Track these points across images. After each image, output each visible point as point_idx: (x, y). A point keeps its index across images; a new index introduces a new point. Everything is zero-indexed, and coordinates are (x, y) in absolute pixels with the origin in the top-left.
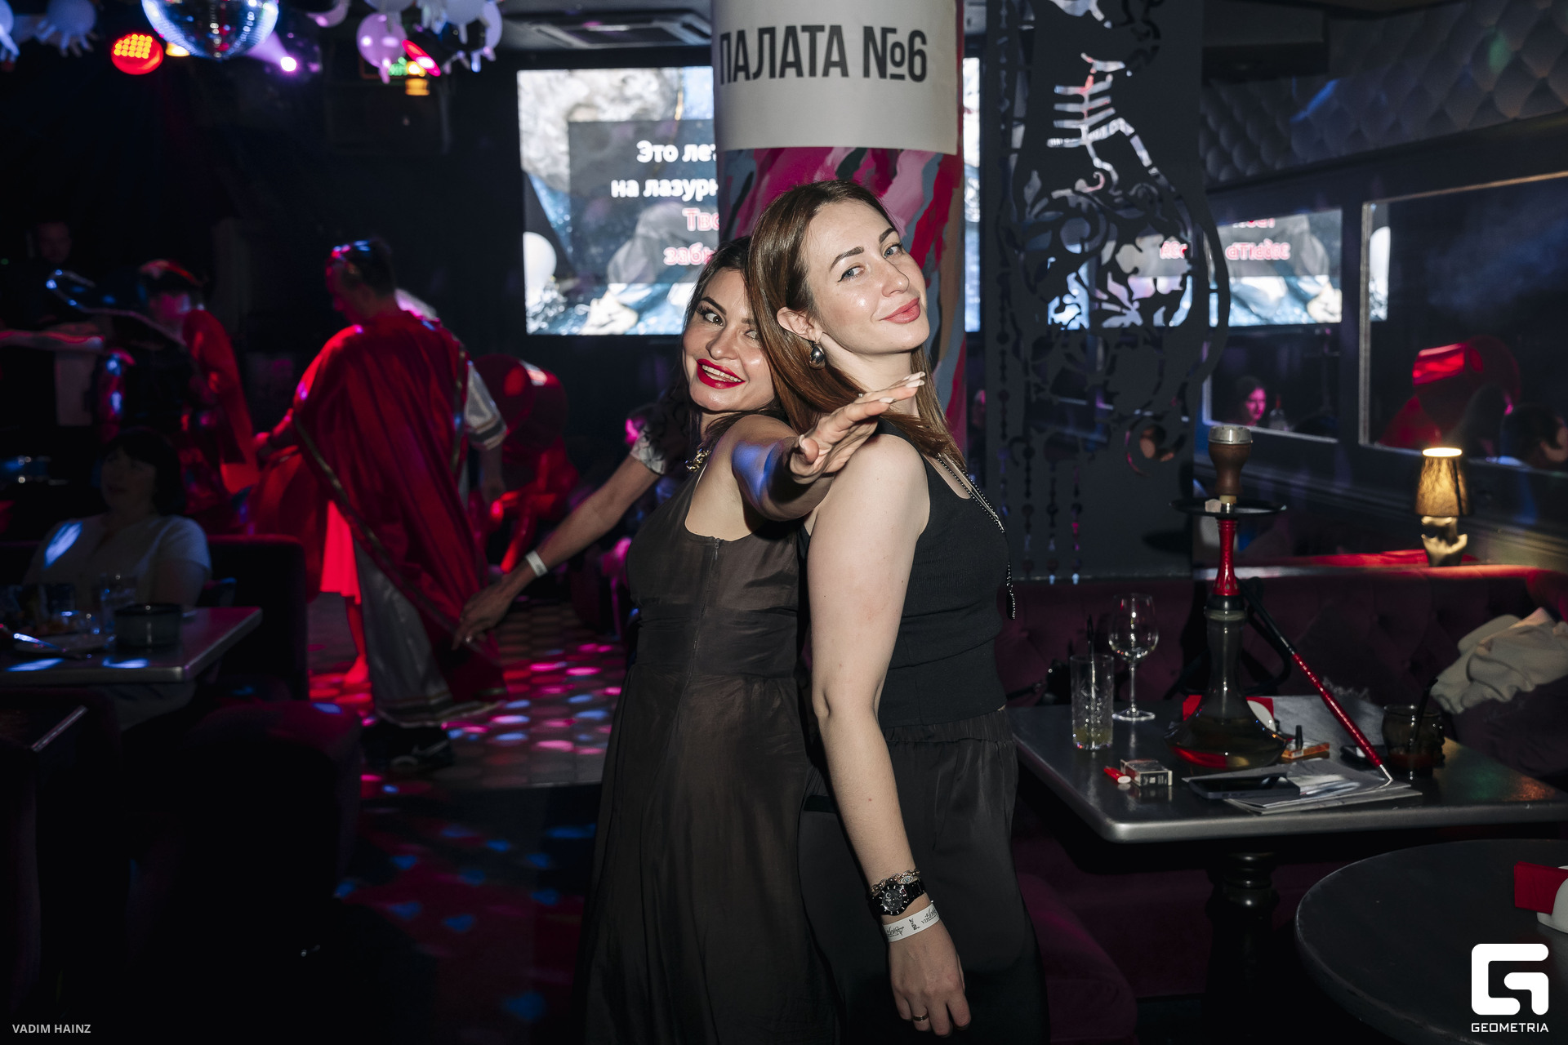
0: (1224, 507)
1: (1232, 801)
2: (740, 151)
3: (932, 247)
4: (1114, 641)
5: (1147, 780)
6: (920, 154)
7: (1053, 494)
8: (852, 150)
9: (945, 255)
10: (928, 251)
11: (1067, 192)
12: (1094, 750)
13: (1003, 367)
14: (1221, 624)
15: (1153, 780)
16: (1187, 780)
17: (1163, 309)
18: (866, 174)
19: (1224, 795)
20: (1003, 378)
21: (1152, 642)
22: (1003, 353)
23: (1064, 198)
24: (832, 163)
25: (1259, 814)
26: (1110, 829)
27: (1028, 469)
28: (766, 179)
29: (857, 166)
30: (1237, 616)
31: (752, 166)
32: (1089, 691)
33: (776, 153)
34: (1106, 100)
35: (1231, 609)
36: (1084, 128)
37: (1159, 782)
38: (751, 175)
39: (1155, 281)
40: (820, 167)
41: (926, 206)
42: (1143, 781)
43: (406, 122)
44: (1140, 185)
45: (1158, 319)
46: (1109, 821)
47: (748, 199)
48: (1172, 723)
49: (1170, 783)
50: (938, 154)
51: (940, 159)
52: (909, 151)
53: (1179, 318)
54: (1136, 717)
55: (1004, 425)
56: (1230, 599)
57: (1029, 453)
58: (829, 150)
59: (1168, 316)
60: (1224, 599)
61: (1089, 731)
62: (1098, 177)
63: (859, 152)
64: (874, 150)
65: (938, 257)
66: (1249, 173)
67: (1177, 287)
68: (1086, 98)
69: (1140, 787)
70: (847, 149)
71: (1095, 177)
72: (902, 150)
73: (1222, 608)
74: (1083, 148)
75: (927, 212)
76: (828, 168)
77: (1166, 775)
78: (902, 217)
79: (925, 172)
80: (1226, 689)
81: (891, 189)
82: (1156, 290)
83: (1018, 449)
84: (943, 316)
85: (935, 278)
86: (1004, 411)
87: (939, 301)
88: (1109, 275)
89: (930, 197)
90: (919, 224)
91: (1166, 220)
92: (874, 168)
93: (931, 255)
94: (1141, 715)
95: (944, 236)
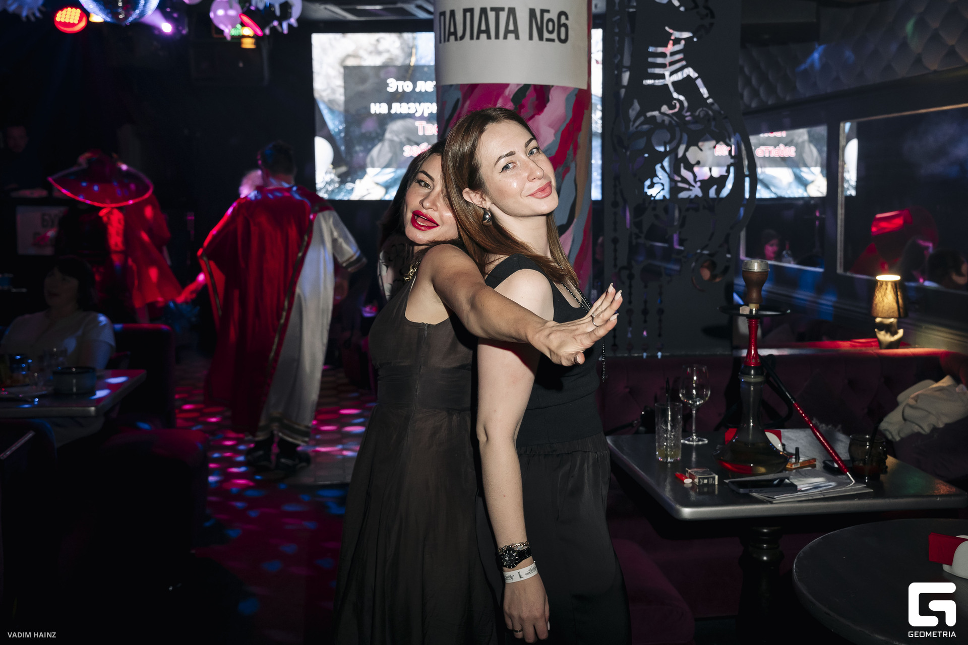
0: (751, 311)
1: (755, 494)
2: (451, 86)
3: (571, 147)
4: (683, 394)
5: (702, 481)
6: (564, 89)
7: (646, 302)
8: (521, 86)
9: (579, 152)
10: (568, 149)
11: (656, 113)
12: (670, 462)
13: (615, 223)
14: (749, 384)
15: (706, 481)
16: (727, 481)
17: (715, 187)
18: (531, 100)
19: (750, 491)
20: (615, 230)
21: (706, 395)
22: (615, 214)
23: (654, 117)
24: (509, 93)
25: (771, 503)
26: (678, 512)
27: (631, 287)
28: (468, 103)
29: (524, 96)
30: (759, 379)
31: (459, 95)
32: (667, 426)
33: (473, 87)
34: (680, 56)
35: (756, 374)
36: (667, 74)
37: (710, 482)
38: (458, 101)
39: (711, 170)
40: (501, 97)
41: (568, 121)
42: (699, 482)
43: (241, 65)
44: (702, 109)
45: (712, 193)
46: (678, 507)
48: (718, 446)
49: (716, 483)
50: (575, 89)
51: (576, 92)
52: (557, 86)
53: (725, 192)
54: (696, 442)
55: (616, 259)
56: (754, 368)
57: (631, 276)
58: (507, 85)
59: (718, 191)
60: (750, 368)
61: (666, 450)
62: (675, 104)
63: (526, 87)
64: (535, 86)
65: (575, 153)
66: (770, 102)
67: (724, 173)
68: (668, 54)
69: (697, 486)
70: (518, 85)
71: (673, 103)
72: (553, 86)
73: (749, 374)
74: (667, 86)
75: (568, 125)
76: (506, 97)
77: (714, 478)
78: (552, 128)
79: (567, 100)
80: (752, 424)
81: (546, 110)
82: (711, 175)
83: (625, 273)
84: (578, 191)
85: (573, 165)
86: (615, 250)
87: (575, 180)
88: (682, 165)
89: (570, 115)
90: (563, 132)
91: (717, 131)
92: (535, 97)
93: (570, 152)
94: (699, 441)
95: (579, 140)
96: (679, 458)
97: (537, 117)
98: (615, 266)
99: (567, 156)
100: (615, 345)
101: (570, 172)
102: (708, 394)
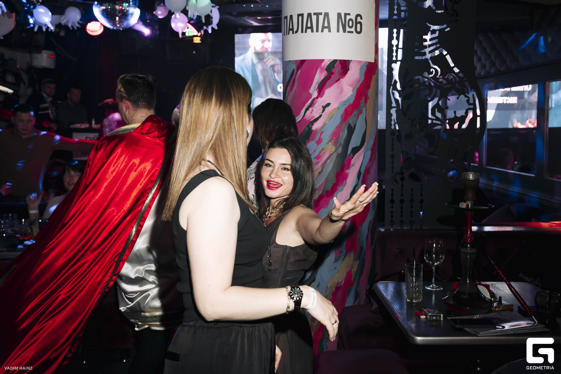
0: (468, 206)
1: (467, 329)
2: (290, 61)
3: (363, 98)
4: (426, 258)
5: (432, 318)
6: (359, 62)
7: (412, 195)
8: (332, 61)
9: (368, 101)
10: (361, 100)
11: (420, 77)
12: (415, 303)
13: (393, 145)
14: (466, 254)
15: (434, 318)
16: (449, 318)
17: (458, 123)
18: (338, 69)
19: (463, 326)
20: (393, 150)
21: (442, 258)
22: (393, 140)
23: (419, 79)
24: (324, 65)
25: (477, 336)
26: (414, 340)
27: (402, 185)
28: (299, 71)
29: (334, 67)
30: (473, 251)
31: (294, 67)
33: (303, 62)
34: (436, 41)
35: (471, 247)
36: (427, 52)
37: (437, 319)
38: (294, 70)
39: (455, 112)
40: (320, 67)
41: (361, 82)
42: (430, 318)
43: (194, 52)
44: (449, 74)
45: (456, 126)
46: (414, 336)
47: (292, 79)
48: (448, 292)
49: (442, 320)
50: (367, 62)
51: (367, 64)
52: (355, 61)
53: (464, 126)
54: (435, 288)
55: (393, 167)
56: (470, 243)
57: (403, 179)
58: (323, 60)
59: (460, 126)
60: (467, 243)
62: (432, 71)
63: (335, 61)
64: (340, 60)
65: (366, 102)
66: (513, 67)
67: (464, 114)
68: (428, 40)
69: (429, 321)
70: (330, 60)
71: (431, 71)
72: (352, 60)
73: (467, 247)
74: (427, 59)
75: (361, 85)
76: (323, 67)
77: (440, 316)
78: (351, 86)
79: (361, 69)
80: (468, 281)
81: (347, 75)
82: (455, 115)
83: (398, 177)
84: (367, 125)
85: (364, 110)
86: (393, 162)
87: (366, 119)
88: (436, 109)
89: (363, 79)
90: (358, 89)
91: (460, 88)
92: (340, 67)
93: (363, 101)
94: (437, 288)
95: (368, 94)
96: (421, 300)
97: (341, 80)
98: (393, 172)
99: (361, 104)
100: (392, 221)
101: (362, 114)
102: (443, 258)
